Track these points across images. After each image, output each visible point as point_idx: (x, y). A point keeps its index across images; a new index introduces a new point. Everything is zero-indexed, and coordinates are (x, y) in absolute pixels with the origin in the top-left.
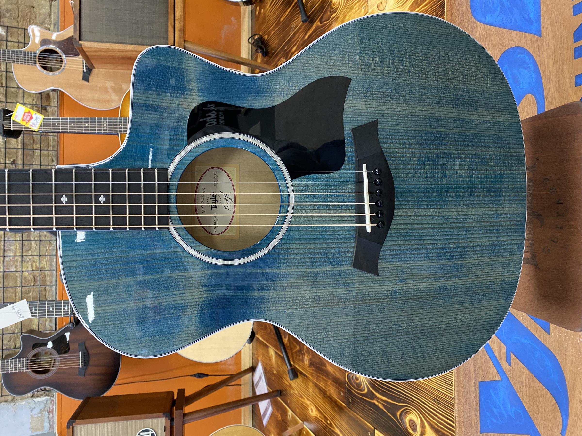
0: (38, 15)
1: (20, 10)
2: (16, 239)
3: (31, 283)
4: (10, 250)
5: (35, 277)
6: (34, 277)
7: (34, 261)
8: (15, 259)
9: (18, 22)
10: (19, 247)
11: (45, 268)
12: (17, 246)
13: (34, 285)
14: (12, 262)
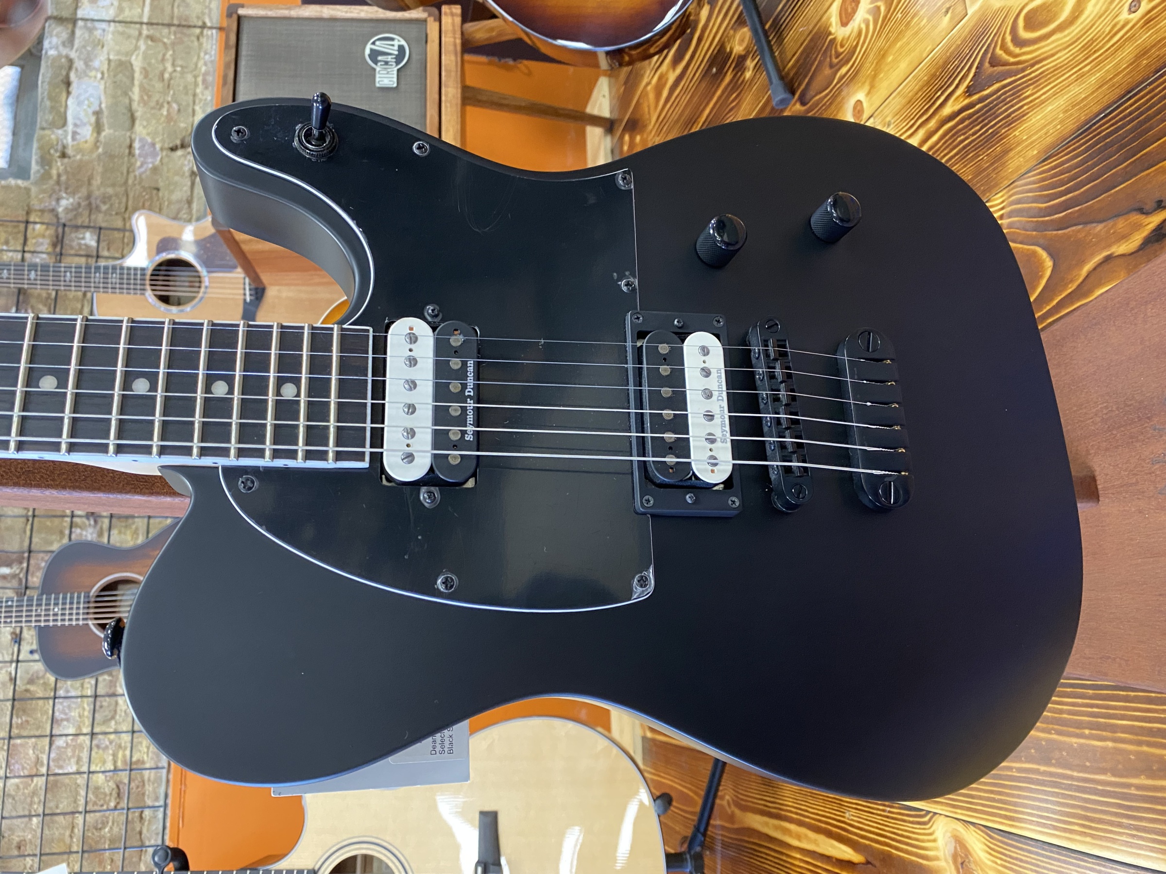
0: (166, 203)
1: (131, 195)
2: (84, 694)
3: (110, 800)
4: (67, 720)
5: (121, 786)
6: (118, 787)
7: (120, 746)
8: (79, 741)
9: (124, 219)
10: (89, 712)
11: (143, 762)
12: (84, 709)
13: (115, 808)
14: (69, 750)
